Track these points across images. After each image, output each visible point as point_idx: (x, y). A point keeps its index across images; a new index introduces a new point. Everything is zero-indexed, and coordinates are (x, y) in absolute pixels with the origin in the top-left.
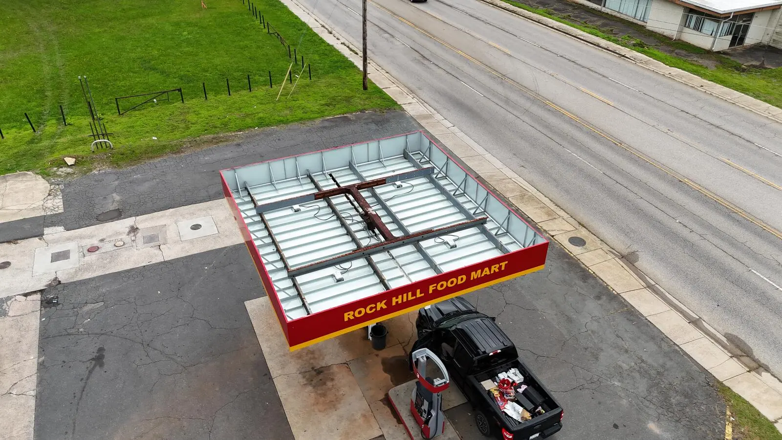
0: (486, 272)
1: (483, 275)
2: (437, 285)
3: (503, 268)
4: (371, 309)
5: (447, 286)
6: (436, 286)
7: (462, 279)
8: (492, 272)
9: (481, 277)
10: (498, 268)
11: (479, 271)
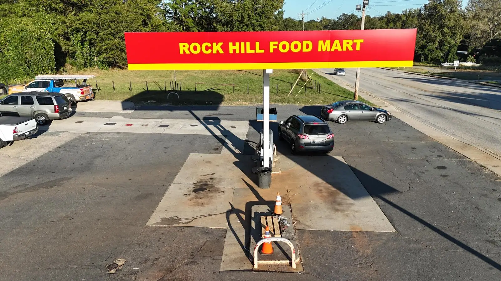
0: (336, 46)
1: (333, 50)
2: (279, 43)
3: (358, 48)
4: (207, 48)
5: (290, 49)
6: (278, 45)
7: (307, 46)
8: (345, 49)
9: (330, 52)
10: (352, 46)
11: (328, 42)
